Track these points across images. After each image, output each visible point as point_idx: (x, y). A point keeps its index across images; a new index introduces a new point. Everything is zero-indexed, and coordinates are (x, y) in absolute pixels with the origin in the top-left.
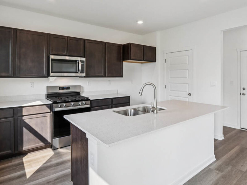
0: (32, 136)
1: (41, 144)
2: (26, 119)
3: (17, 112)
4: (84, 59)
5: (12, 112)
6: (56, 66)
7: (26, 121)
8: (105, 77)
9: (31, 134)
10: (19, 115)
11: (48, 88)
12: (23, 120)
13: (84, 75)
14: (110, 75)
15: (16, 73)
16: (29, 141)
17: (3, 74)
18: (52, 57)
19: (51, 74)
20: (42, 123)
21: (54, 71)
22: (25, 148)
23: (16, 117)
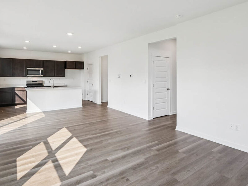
0: (19, 99)
1: (22, 102)
2: (17, 92)
3: (13, 89)
4: (42, 69)
5: (11, 89)
6: (30, 72)
7: (17, 93)
8: (55, 77)
9: (18, 98)
10: (14, 90)
11: (27, 81)
12: (15, 92)
13: (43, 76)
14: (57, 76)
15: (13, 75)
16: (17, 100)
17: (9, 76)
18: (27, 69)
19: (27, 76)
20: (23, 94)
21: (29, 74)
22: (16, 102)
23: (13, 91)
